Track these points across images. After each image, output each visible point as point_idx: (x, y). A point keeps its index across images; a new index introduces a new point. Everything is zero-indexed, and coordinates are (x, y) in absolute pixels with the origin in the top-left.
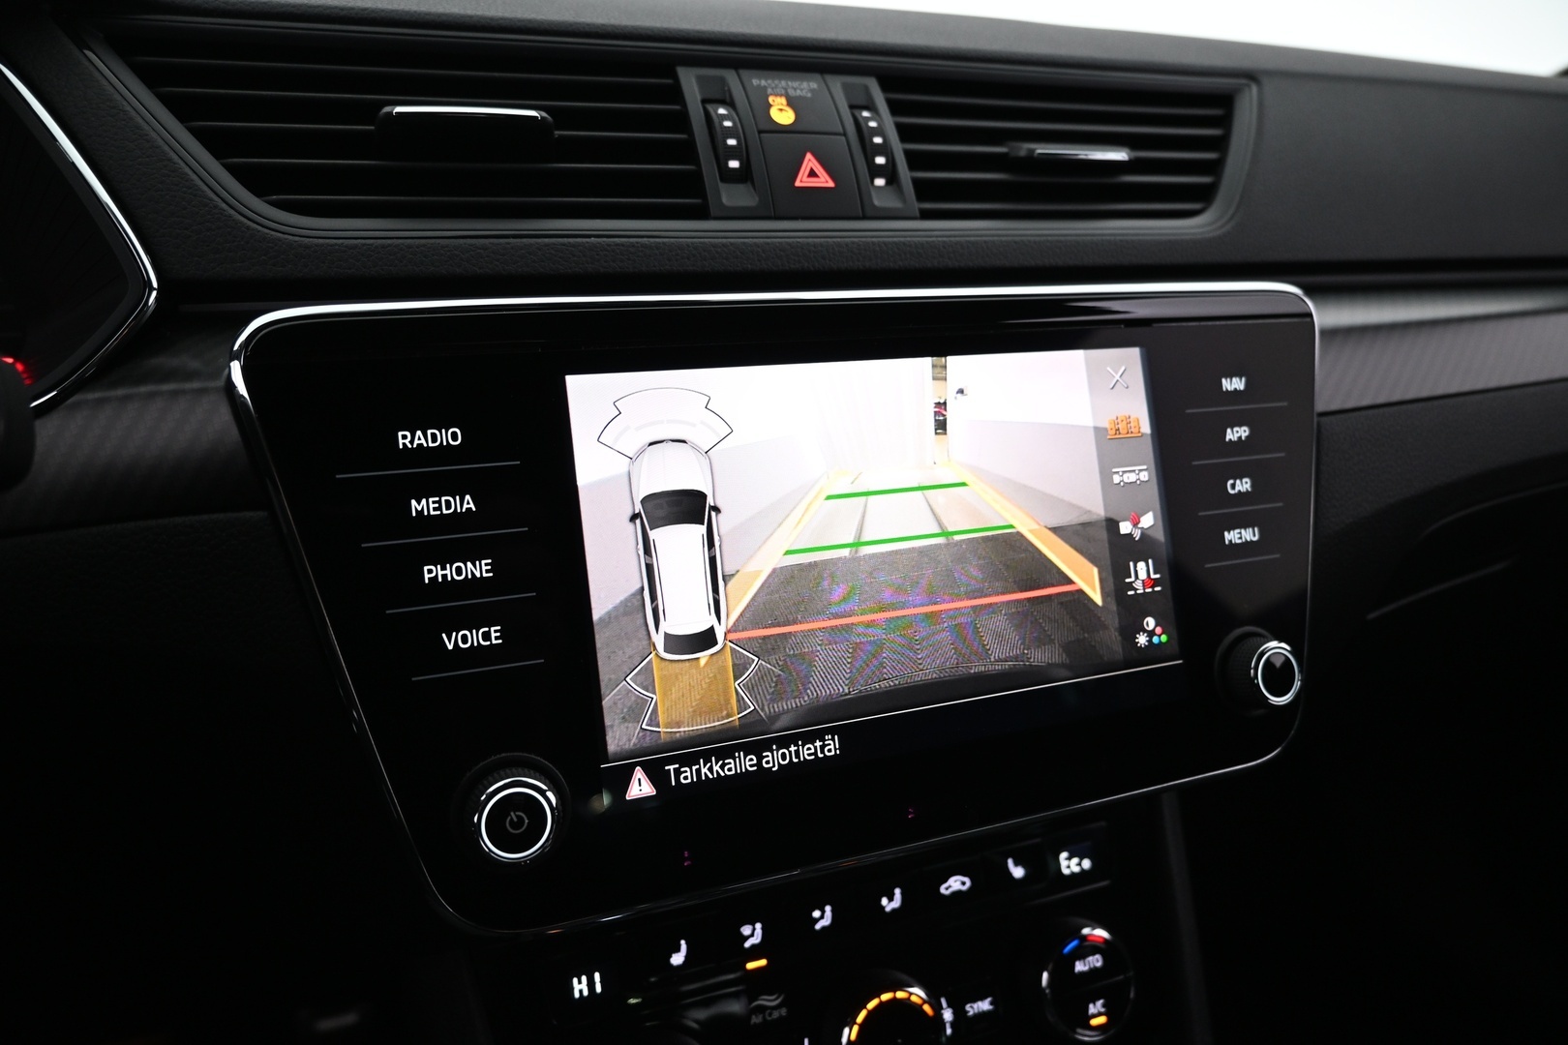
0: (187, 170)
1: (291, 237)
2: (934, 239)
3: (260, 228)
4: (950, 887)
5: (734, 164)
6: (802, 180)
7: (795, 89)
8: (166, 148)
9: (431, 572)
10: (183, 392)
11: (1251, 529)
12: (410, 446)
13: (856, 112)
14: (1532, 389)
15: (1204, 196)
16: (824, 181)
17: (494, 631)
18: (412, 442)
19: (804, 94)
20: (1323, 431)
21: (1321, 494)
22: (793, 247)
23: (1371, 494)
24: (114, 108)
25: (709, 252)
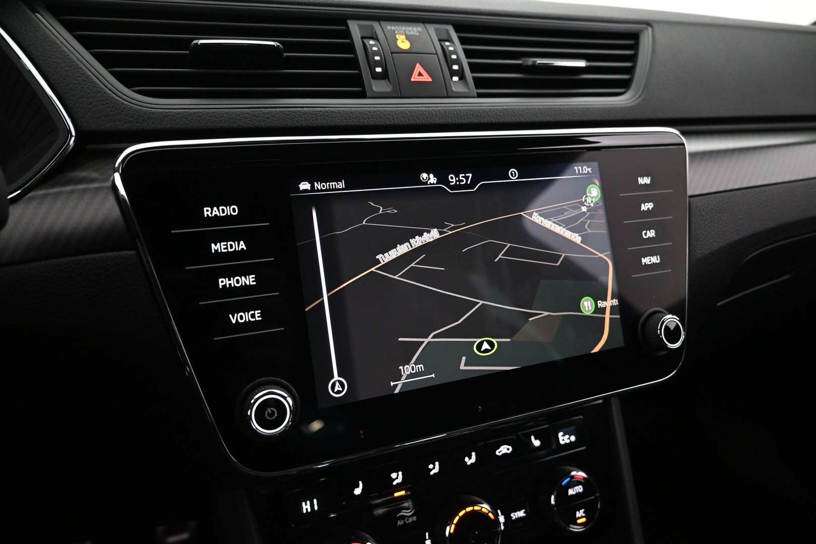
0: (90, 74)
1: (145, 108)
2: (485, 108)
3: (129, 104)
4: (501, 451)
5: (379, 70)
6: (415, 78)
7: (410, 31)
8: (79, 63)
9: (223, 282)
10: (89, 189)
11: (655, 257)
12: (210, 215)
13: (442, 43)
15: (625, 85)
16: (426, 78)
17: (257, 313)
18: (211, 213)
19: (414, 33)
20: (692, 205)
21: (692, 238)
22: (410, 112)
23: (718, 238)
24: (50, 41)
25: (367, 115)
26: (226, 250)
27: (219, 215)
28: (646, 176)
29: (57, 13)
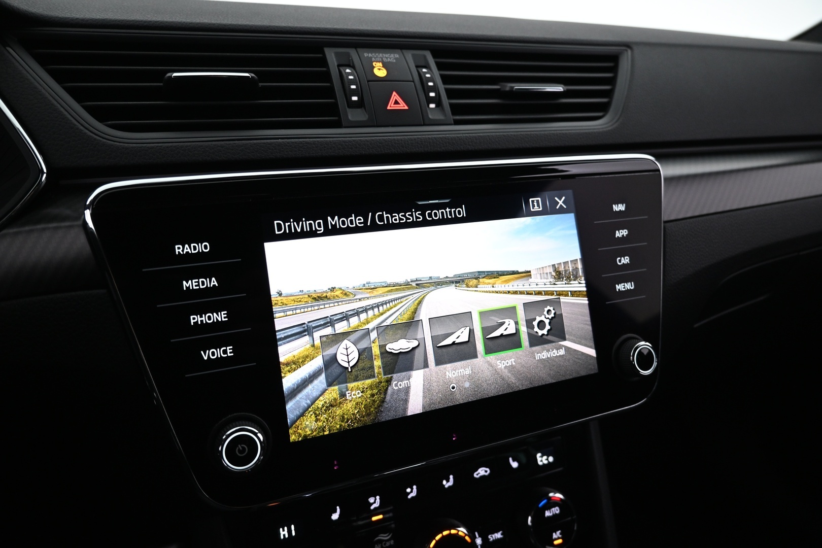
0: (62, 109)
1: (118, 144)
2: (461, 135)
3: (101, 139)
4: (479, 473)
5: (355, 98)
6: (391, 106)
7: (387, 58)
8: (51, 99)
9: (194, 319)
10: (60, 228)
12: (182, 253)
13: (419, 70)
14: (776, 206)
15: (604, 108)
16: (403, 106)
18: (183, 251)
19: (391, 60)
20: (667, 231)
21: (667, 263)
22: (386, 142)
23: (693, 263)
24: (22, 78)
25: (342, 145)
26: (198, 287)
27: (190, 252)
28: (620, 203)
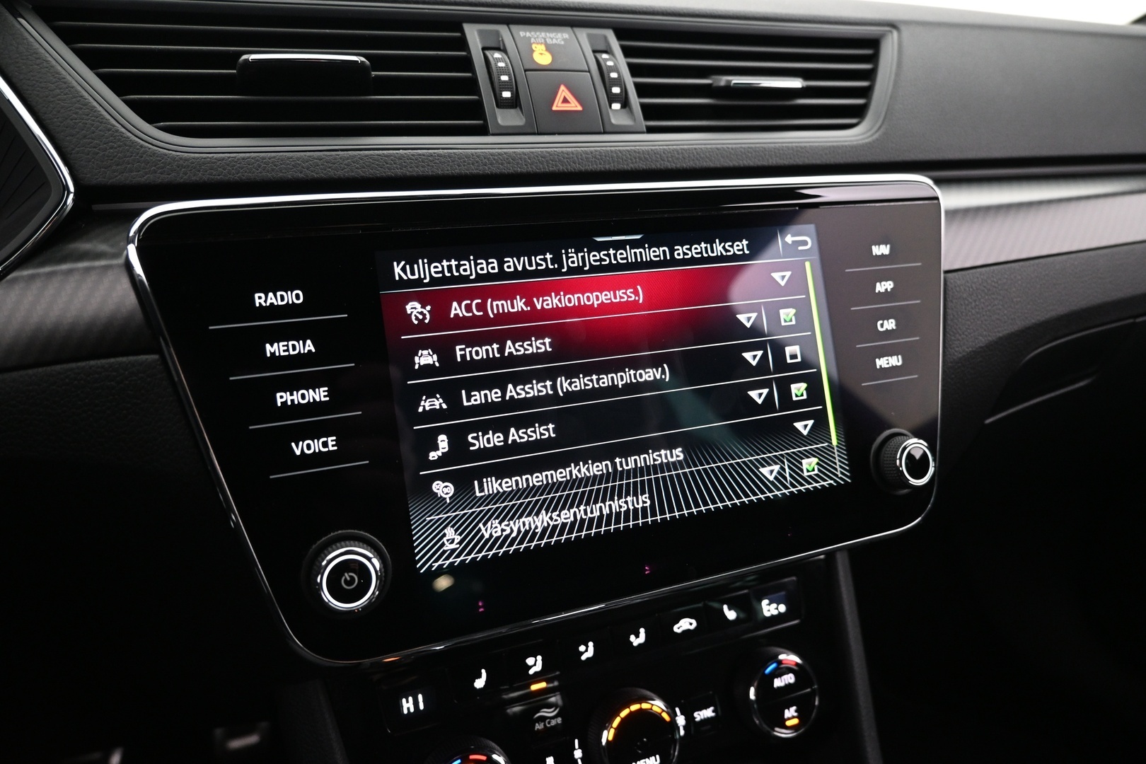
0: (96, 104)
1: (174, 153)
2: (657, 147)
3: (150, 146)
4: (681, 626)
5: (507, 94)
6: (558, 106)
7: (552, 39)
9: (282, 398)
11: (895, 357)
12: (264, 304)
13: (598, 55)
15: (859, 113)
16: (574, 106)
17: (331, 441)
18: (265, 301)
19: (558, 42)
20: (948, 283)
21: (948, 330)
22: (551, 155)
23: (985, 330)
24: (39, 58)
25: (488, 159)
26: (287, 353)
27: (276, 304)
28: (883, 244)
29: (49, 17)
